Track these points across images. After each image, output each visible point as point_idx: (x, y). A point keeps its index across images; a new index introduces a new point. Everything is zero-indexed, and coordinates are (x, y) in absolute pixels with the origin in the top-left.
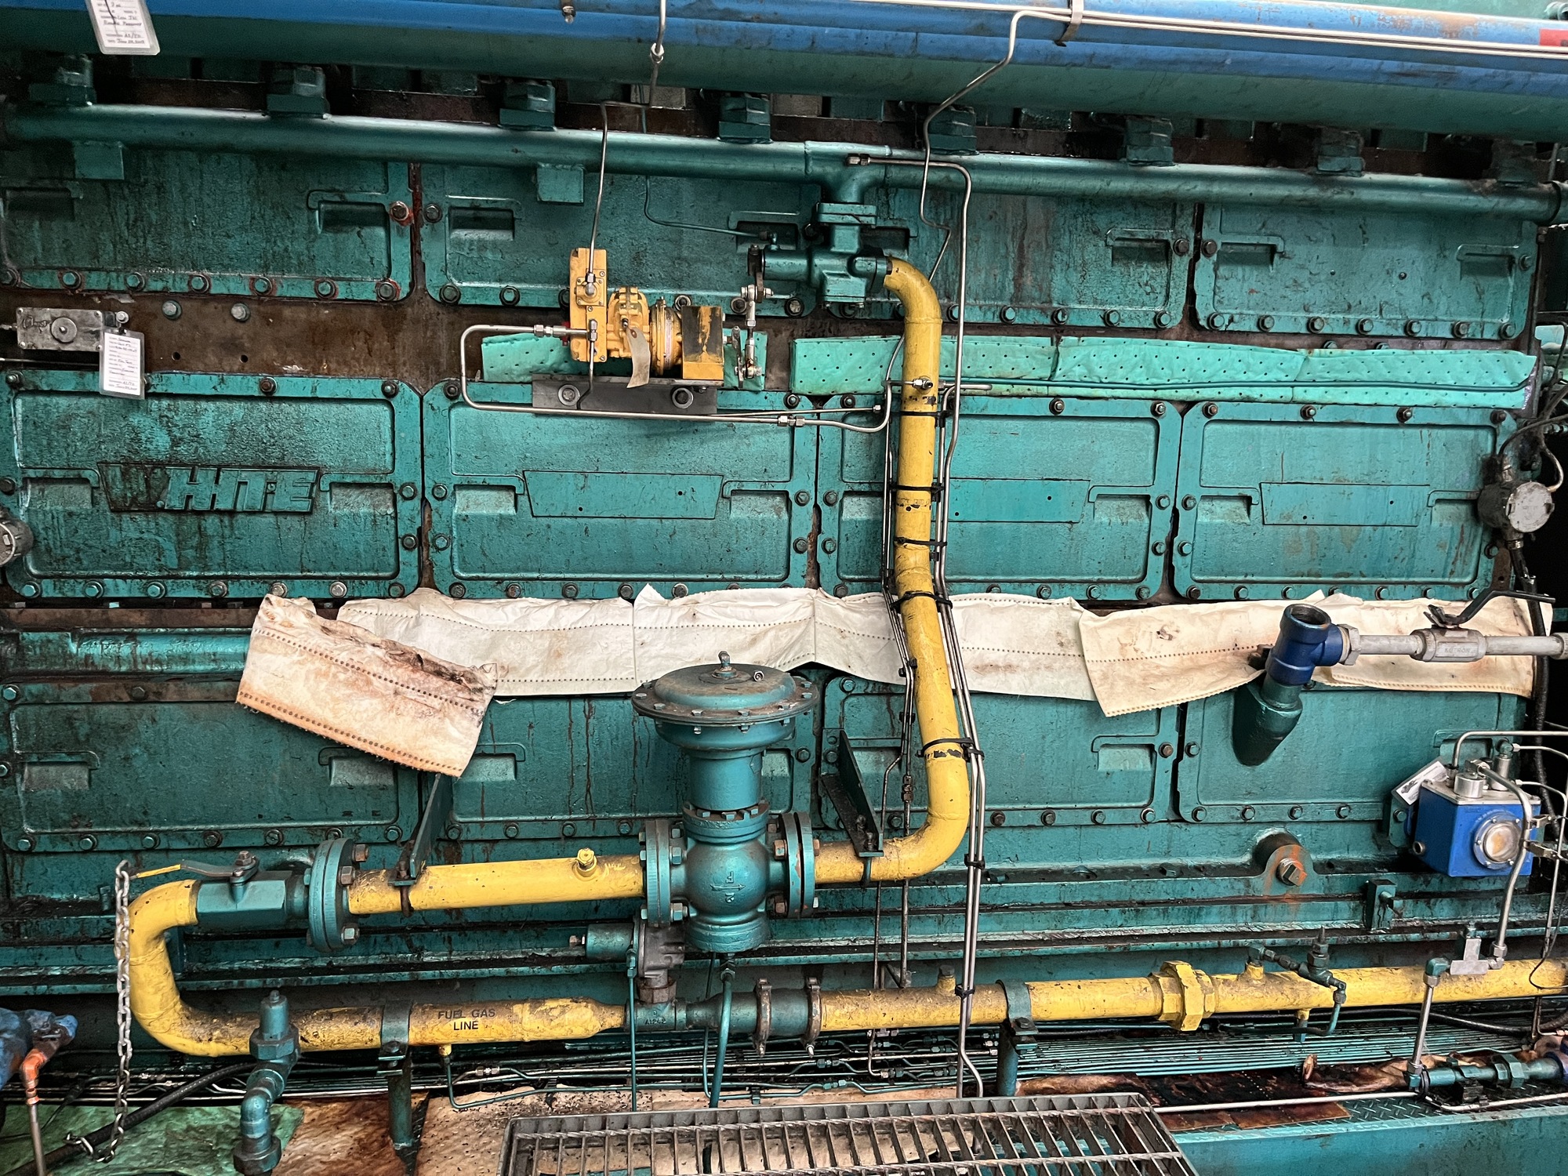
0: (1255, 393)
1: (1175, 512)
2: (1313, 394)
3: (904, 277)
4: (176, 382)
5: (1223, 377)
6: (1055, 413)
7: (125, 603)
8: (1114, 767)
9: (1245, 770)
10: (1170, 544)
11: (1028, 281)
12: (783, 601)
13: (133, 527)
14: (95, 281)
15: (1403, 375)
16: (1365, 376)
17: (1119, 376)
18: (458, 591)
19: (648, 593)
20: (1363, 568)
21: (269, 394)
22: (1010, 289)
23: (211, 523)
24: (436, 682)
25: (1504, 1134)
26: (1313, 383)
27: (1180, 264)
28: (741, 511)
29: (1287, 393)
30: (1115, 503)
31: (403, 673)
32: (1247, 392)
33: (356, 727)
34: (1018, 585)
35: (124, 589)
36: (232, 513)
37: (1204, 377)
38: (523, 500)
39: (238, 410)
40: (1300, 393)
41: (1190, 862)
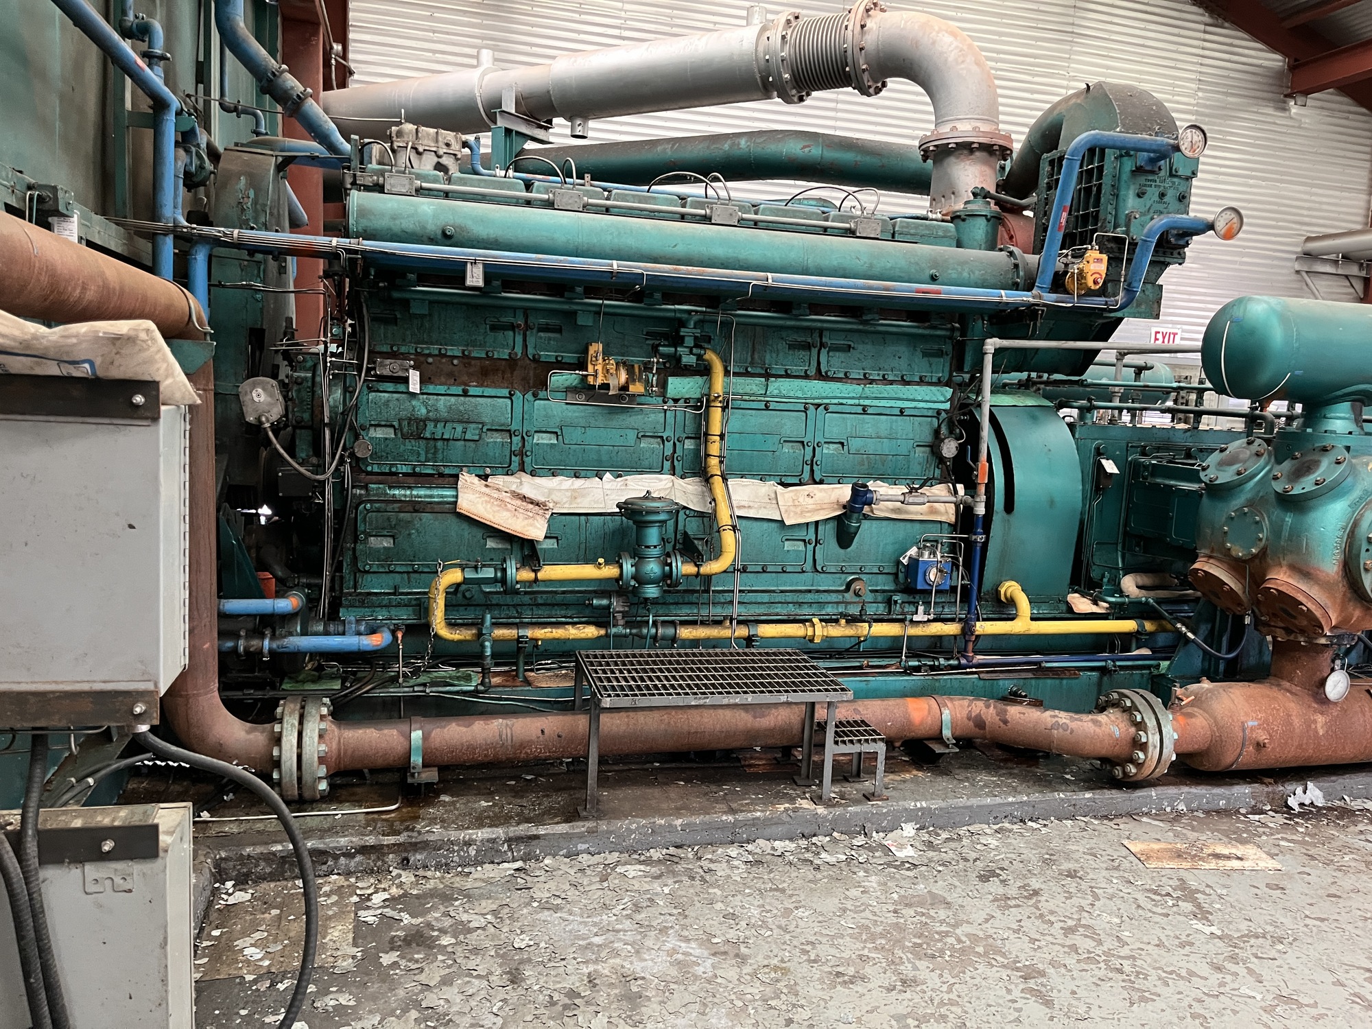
0: (844, 401)
1: (814, 448)
2: (867, 402)
3: (710, 356)
4: (431, 388)
5: (831, 395)
6: (767, 408)
7: (405, 474)
8: (790, 548)
9: (842, 551)
10: (812, 461)
11: (756, 356)
12: (661, 480)
13: (410, 445)
14: (403, 349)
15: (901, 396)
16: (886, 395)
17: (791, 394)
18: (533, 474)
19: (608, 476)
20: (889, 472)
21: (465, 394)
22: (749, 359)
23: (440, 444)
24: (531, 506)
25: (937, 684)
26: (867, 398)
27: (814, 351)
28: (644, 444)
29: (856, 402)
30: (791, 444)
31: (519, 502)
32: (841, 401)
33: (501, 522)
34: (753, 476)
35: (404, 469)
36: (448, 440)
37: (824, 395)
38: (560, 437)
39: (453, 399)
40: (862, 402)
41: (821, 588)
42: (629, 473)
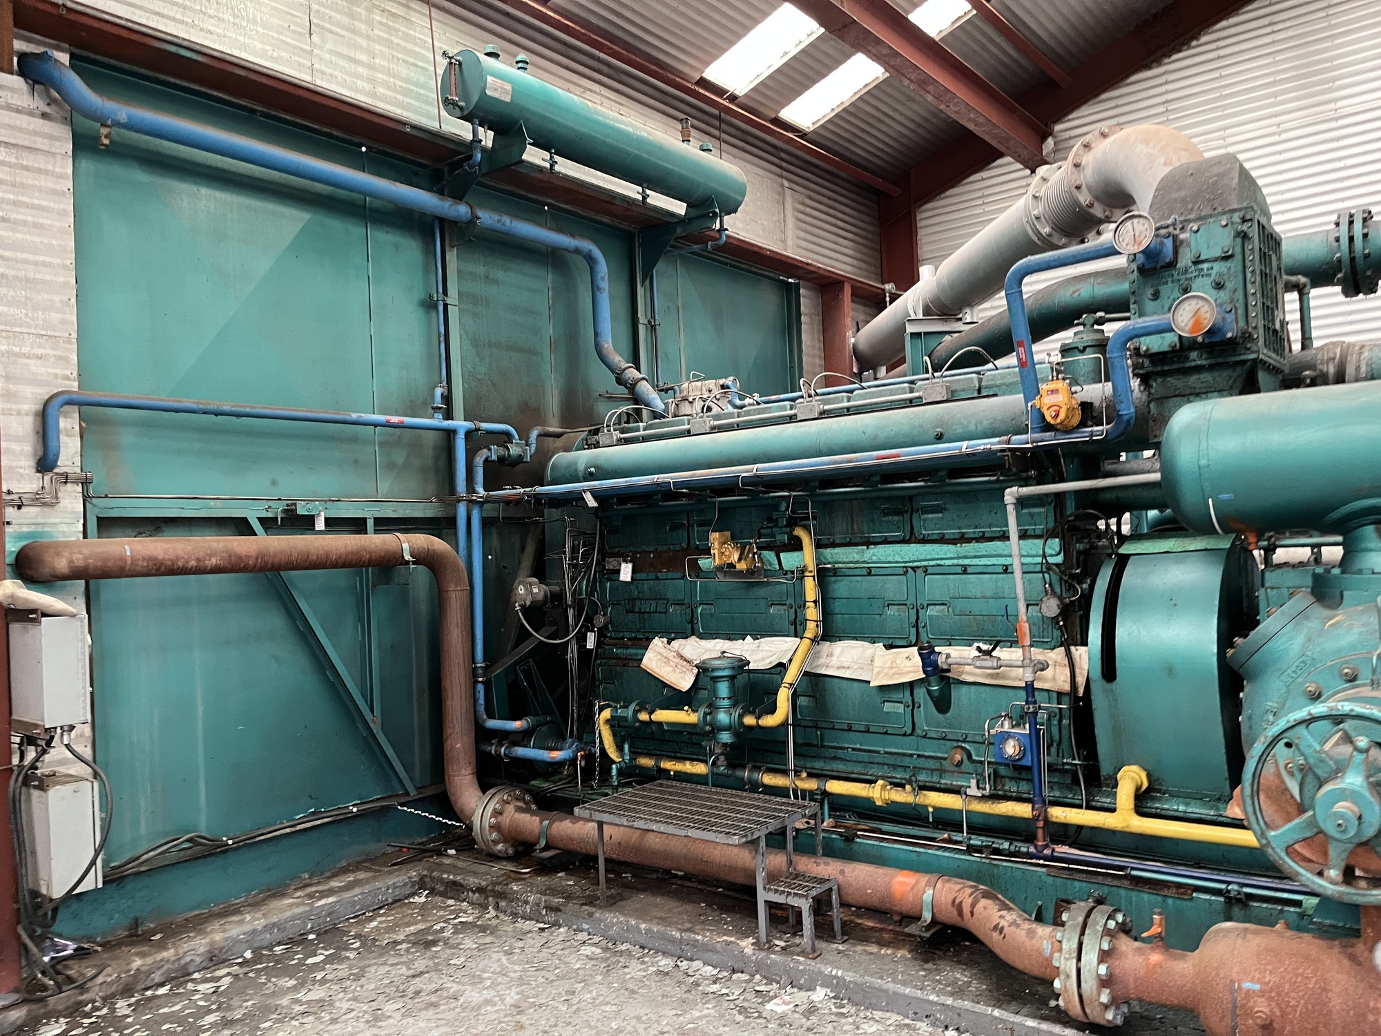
0: (941, 562)
1: (917, 611)
2: (966, 562)
3: (799, 532)
4: (639, 577)
5: (929, 557)
6: (869, 574)
7: (629, 639)
8: (890, 710)
9: (941, 716)
10: (918, 623)
11: (855, 526)
12: (786, 642)
13: (631, 616)
14: (623, 550)
15: (1001, 552)
16: (985, 553)
17: (890, 559)
18: (701, 637)
19: (749, 638)
20: (1002, 634)
21: (657, 578)
22: (850, 531)
23: (646, 615)
24: (685, 663)
26: (966, 557)
27: (907, 516)
28: (774, 611)
29: (955, 562)
30: (897, 607)
31: (678, 660)
32: (939, 562)
33: (665, 675)
34: (863, 639)
35: (627, 635)
36: (649, 613)
37: (922, 557)
38: (717, 608)
39: (652, 582)
40: (961, 562)
42: (763, 636)
